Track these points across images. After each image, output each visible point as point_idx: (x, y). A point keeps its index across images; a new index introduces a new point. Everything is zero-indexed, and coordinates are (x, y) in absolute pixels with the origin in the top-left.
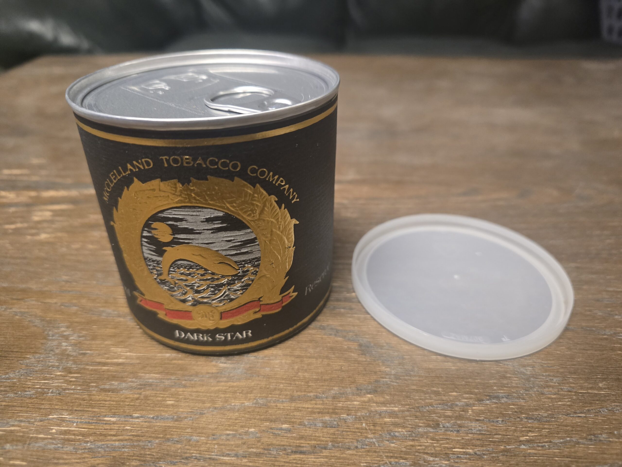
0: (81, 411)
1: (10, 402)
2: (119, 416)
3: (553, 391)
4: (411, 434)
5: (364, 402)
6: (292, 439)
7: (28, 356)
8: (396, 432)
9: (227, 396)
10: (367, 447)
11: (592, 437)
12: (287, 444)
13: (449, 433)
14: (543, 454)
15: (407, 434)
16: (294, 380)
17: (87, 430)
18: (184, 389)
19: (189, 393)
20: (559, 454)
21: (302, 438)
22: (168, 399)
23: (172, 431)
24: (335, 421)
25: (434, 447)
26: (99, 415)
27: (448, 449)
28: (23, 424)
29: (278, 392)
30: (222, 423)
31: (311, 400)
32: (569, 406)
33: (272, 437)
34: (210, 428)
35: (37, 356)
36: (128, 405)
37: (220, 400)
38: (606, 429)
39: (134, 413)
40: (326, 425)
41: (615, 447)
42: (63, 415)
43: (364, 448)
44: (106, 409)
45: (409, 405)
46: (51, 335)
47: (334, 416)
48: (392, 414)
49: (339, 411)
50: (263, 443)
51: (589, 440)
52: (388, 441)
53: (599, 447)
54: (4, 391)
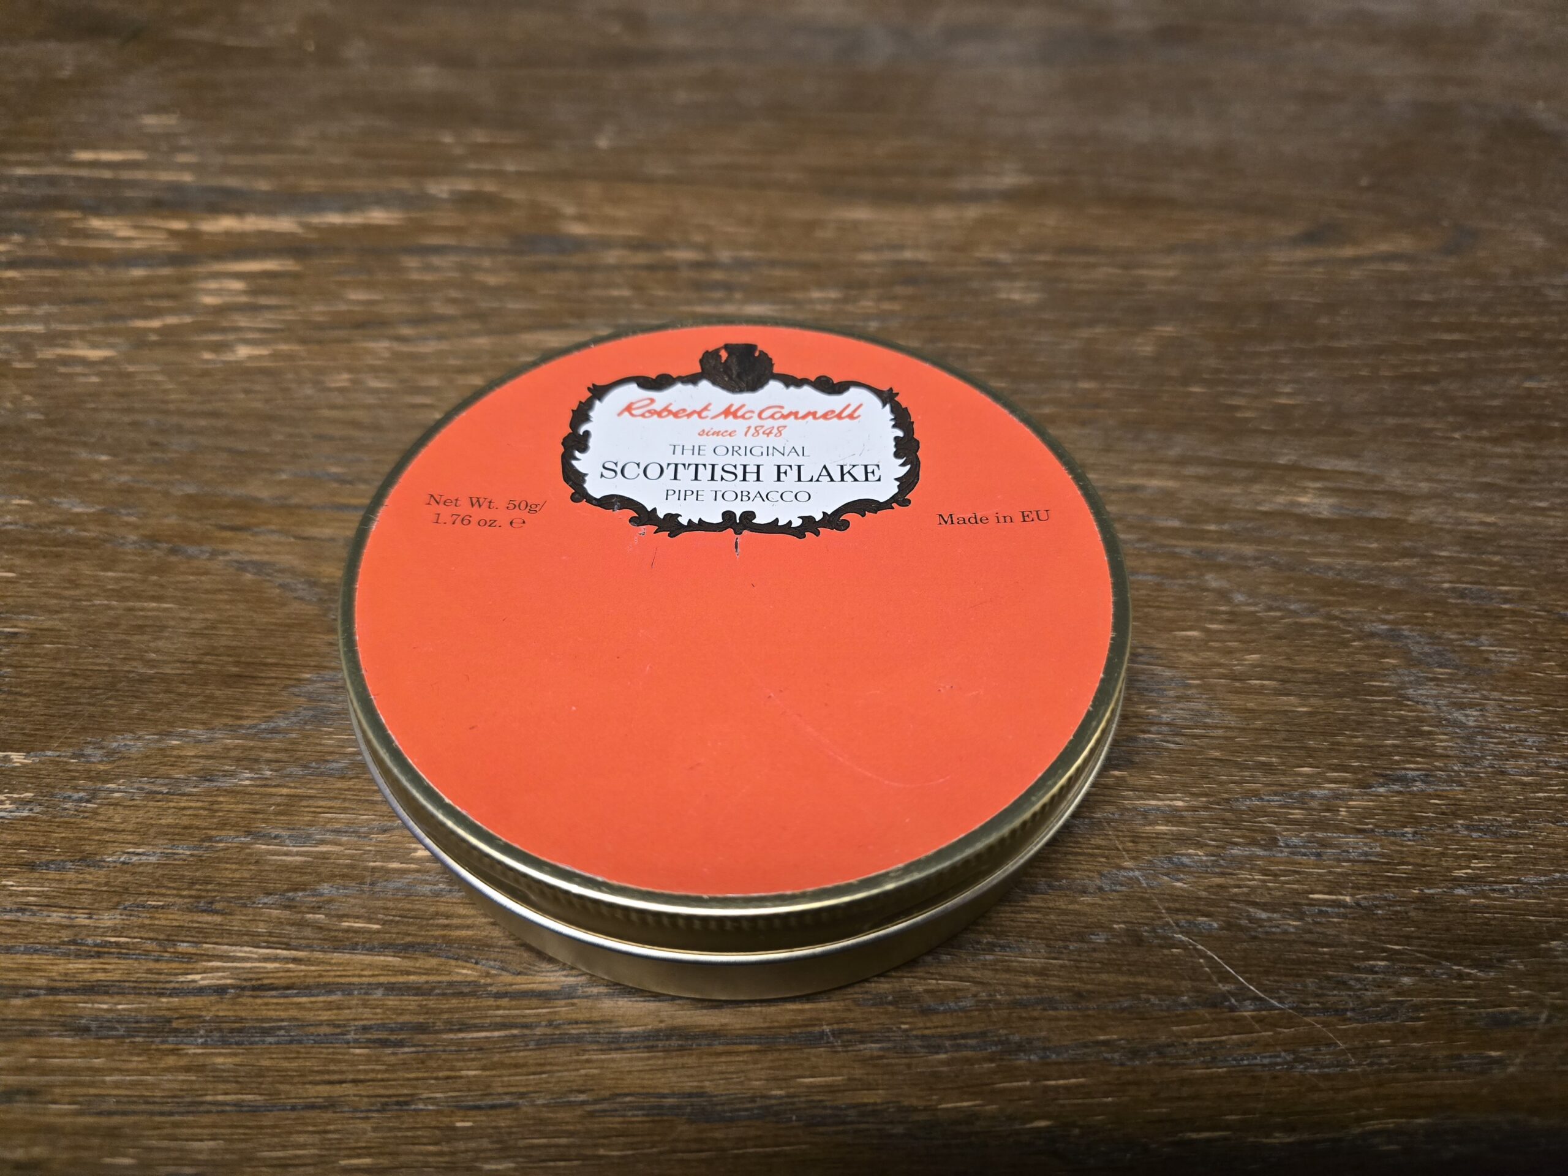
1: (300, 788)
3: (1526, 767)
4: (1217, 861)
8: (1183, 855)
10: (1124, 888)
13: (1299, 858)
14: (1504, 908)
15: (1208, 860)
20: (1537, 908)
25: (1269, 889)
27: (1298, 893)
28: (344, 839)
45: (1206, 795)
48: (1171, 816)
52: (1167, 874)
54: (277, 761)
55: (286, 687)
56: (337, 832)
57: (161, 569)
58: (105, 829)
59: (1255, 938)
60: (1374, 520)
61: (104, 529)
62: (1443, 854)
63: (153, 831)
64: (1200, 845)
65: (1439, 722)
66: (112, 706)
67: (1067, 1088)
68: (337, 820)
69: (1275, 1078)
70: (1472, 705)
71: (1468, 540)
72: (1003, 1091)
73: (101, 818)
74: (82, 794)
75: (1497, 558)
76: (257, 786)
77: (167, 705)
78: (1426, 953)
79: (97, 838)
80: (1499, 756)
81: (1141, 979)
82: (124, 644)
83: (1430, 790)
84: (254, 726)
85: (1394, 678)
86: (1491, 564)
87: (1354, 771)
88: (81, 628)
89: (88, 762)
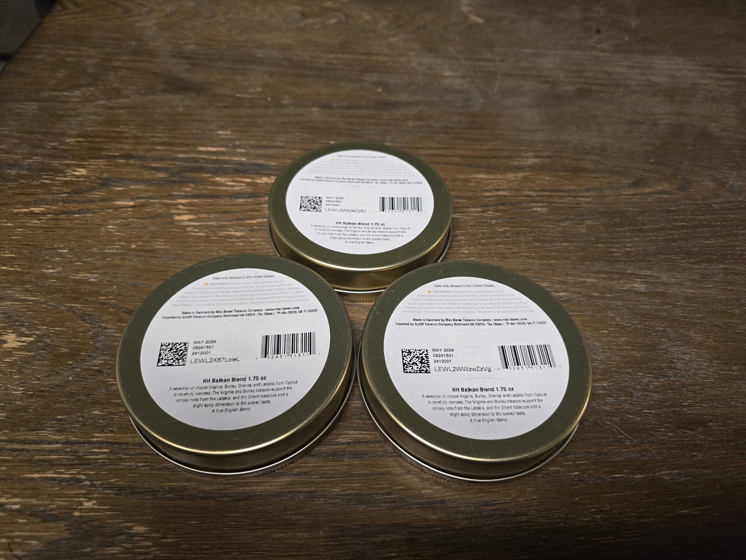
59: (629, 423)
60: (658, 292)
62: (680, 399)
64: (612, 397)
65: (679, 359)
67: (581, 464)
69: (636, 460)
70: (688, 354)
71: (687, 299)
72: (565, 465)
75: (695, 305)
78: (676, 427)
80: (695, 369)
81: (599, 435)
83: (676, 379)
85: (665, 345)
86: (694, 307)
87: (654, 374)
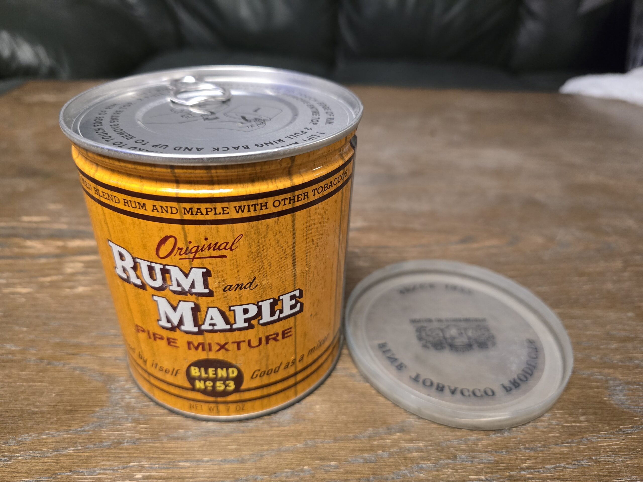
0: (157, 457)
1: (92, 453)
2: (192, 461)
3: (544, 425)
4: (435, 465)
5: (395, 439)
6: (340, 474)
7: (97, 409)
8: (423, 464)
9: (281, 439)
10: (401, 478)
11: (576, 462)
12: (337, 478)
13: (465, 463)
14: (539, 478)
15: (432, 466)
16: (335, 423)
17: (166, 474)
18: (243, 434)
19: (248, 438)
20: (551, 477)
21: (347, 473)
22: (231, 444)
23: (239, 471)
24: (373, 457)
25: (454, 475)
26: (174, 460)
27: (465, 476)
28: (108, 472)
29: (323, 434)
30: (281, 463)
31: (351, 440)
32: (558, 437)
33: (323, 473)
34: (271, 468)
35: (105, 409)
36: (198, 450)
37: (275, 442)
38: (587, 455)
39: (204, 457)
40: (366, 461)
41: (593, 470)
42: (141, 462)
43: (398, 479)
44: (179, 455)
45: (431, 441)
46: (113, 388)
47: (372, 453)
48: (419, 450)
49: (375, 448)
50: (317, 479)
51: (574, 465)
52: (417, 472)
53: (581, 470)
54: (83, 443)
55: (88, 414)
56: (106, 469)
57: (44, 370)
58: (14, 472)
61: (22, 355)
63: (33, 472)
64: (429, 460)
66: (20, 423)
68: (106, 465)
73: (13, 467)
74: (6, 458)
76: (75, 453)
77: (42, 423)
79: (11, 475)
82: (27, 399)
84: (76, 429)
88: (11, 394)
89: (9, 445)
